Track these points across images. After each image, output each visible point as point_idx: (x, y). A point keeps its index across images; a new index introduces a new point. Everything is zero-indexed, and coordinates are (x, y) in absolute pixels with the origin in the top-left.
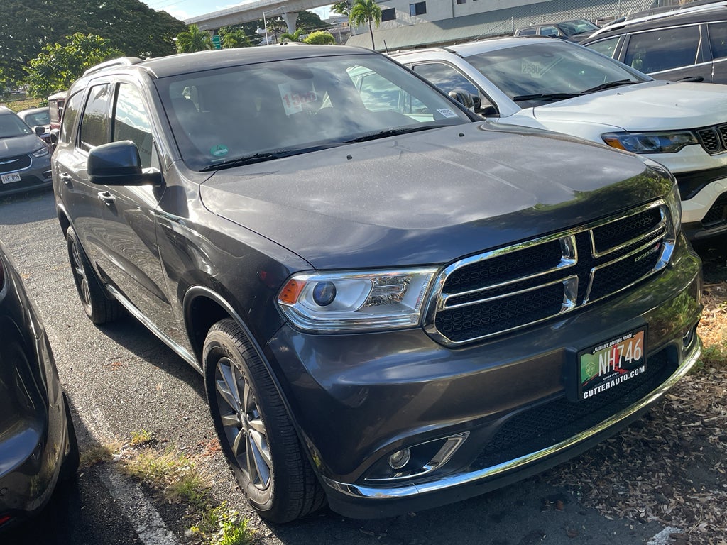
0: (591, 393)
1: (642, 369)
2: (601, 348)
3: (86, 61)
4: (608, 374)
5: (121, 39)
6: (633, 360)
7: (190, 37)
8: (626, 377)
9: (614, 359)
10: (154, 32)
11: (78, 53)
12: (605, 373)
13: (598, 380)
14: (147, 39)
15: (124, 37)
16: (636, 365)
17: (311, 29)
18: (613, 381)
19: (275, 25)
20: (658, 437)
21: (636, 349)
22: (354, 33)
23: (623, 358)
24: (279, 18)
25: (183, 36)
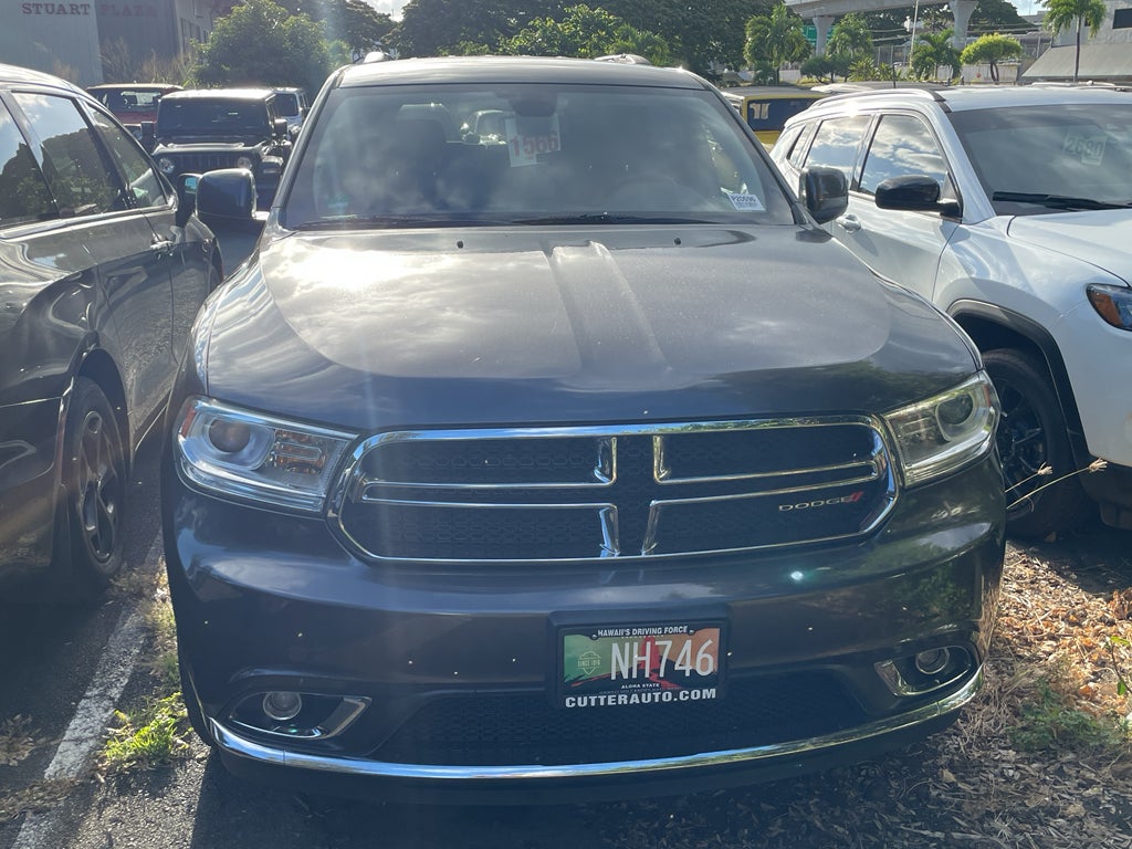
0: (582, 702)
1: (710, 693)
2: (611, 633)
3: (584, 47)
4: (630, 680)
5: (683, 18)
6: (693, 672)
7: (769, 26)
8: (667, 697)
9: (647, 659)
10: (735, 12)
11: (573, 35)
12: (626, 676)
13: (605, 684)
14: (721, 22)
15: (688, 15)
16: (696, 681)
17: (997, 28)
18: (635, 696)
19: (936, 16)
20: (840, 829)
21: (700, 656)
22: (1058, 42)
23: (670, 664)
24: (946, 7)
25: (759, 22)
